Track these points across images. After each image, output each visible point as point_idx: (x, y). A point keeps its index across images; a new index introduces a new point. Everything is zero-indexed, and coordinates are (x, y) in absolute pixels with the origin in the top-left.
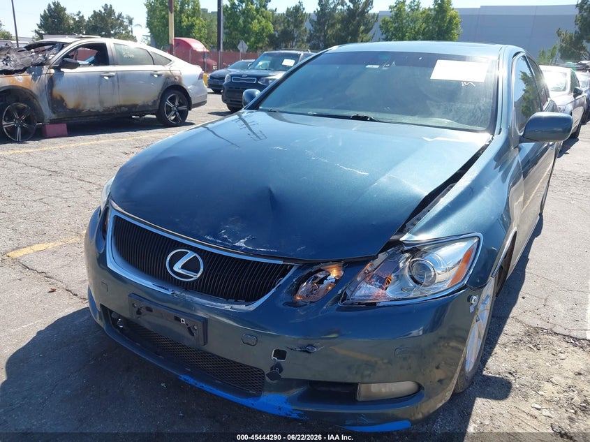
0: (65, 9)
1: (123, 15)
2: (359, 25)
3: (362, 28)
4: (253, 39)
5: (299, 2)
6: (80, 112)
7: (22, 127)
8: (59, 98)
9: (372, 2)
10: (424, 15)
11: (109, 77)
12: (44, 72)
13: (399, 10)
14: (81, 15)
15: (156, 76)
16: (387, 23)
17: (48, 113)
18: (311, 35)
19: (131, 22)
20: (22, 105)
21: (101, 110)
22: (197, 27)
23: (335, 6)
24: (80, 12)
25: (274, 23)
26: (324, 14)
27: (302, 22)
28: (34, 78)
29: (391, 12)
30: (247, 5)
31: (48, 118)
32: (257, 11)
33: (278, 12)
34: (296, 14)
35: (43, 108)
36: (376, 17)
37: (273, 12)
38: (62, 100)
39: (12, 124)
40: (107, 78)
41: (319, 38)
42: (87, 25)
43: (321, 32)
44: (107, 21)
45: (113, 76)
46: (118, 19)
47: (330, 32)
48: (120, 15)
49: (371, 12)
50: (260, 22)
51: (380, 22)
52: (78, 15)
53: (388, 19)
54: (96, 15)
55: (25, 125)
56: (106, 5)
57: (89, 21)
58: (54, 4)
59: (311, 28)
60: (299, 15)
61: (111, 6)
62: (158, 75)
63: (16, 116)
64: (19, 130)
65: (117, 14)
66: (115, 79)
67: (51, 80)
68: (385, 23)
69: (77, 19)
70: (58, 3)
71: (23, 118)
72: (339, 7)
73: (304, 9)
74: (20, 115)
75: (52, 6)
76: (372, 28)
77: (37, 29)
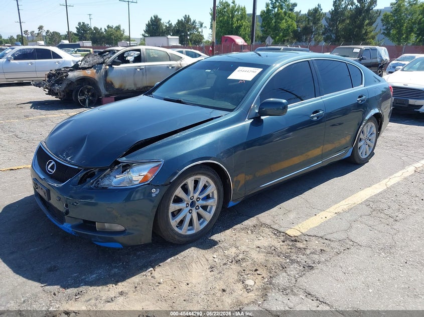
0: (161, 20)
1: (196, 21)
2: (364, 19)
3: (367, 21)
4: (281, 34)
5: (318, 5)
6: (122, 90)
7: (89, 99)
8: (110, 82)
9: (376, 2)
10: (421, 8)
11: (140, 69)
12: (103, 68)
13: (399, 6)
14: (170, 23)
15: (170, 68)
16: (388, 16)
17: (103, 91)
18: (326, 29)
19: (201, 26)
20: (89, 87)
21: (135, 89)
22: (243, 27)
23: (346, 7)
24: (169, 21)
25: (298, 22)
26: (337, 13)
27: (319, 20)
28: (97, 72)
29: (392, 8)
30: (278, 10)
31: (104, 93)
32: (285, 13)
33: (302, 13)
34: (315, 14)
35: (101, 88)
36: (379, 12)
37: (298, 13)
38: (112, 84)
39: (83, 97)
40: (138, 70)
41: (331, 31)
42: (174, 29)
43: (334, 27)
44: (185, 26)
45: (143, 69)
46: (193, 24)
47: (340, 26)
48: (194, 22)
49: (375, 8)
50: (287, 22)
51: (382, 17)
52: (168, 23)
53: (389, 13)
54: (179, 22)
55: (91, 98)
56: (186, 15)
57: (175, 27)
58: (154, 17)
59: (326, 24)
60: (317, 15)
61: (189, 16)
62: (172, 67)
63: (86, 93)
64: (87, 100)
65: (192, 21)
66: (144, 70)
67: (106, 73)
68: (386, 17)
69: (168, 26)
70: (157, 16)
71: (90, 94)
72: (349, 7)
73: (321, 10)
74: (88, 92)
75: (153, 18)
76: (375, 22)
77: (144, 33)
